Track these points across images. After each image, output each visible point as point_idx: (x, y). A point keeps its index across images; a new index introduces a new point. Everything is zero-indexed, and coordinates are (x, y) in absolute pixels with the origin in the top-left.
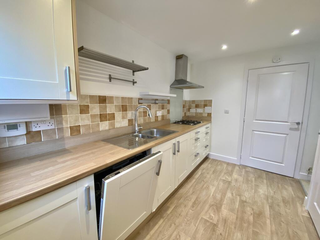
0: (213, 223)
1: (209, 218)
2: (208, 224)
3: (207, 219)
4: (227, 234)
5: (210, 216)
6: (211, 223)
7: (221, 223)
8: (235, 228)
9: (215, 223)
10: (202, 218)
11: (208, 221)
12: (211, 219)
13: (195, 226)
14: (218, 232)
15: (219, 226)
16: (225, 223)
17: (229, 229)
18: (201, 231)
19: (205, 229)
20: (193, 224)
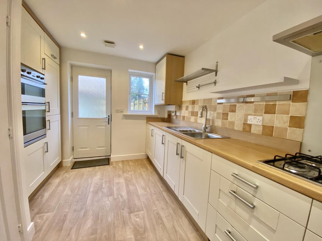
0: (133, 213)
1: (139, 215)
2: (136, 209)
3: (139, 213)
4: (119, 213)
5: (139, 217)
6: (134, 212)
7: (127, 218)
8: (114, 223)
9: (132, 214)
10: (143, 210)
11: (137, 211)
12: (136, 215)
13: (143, 202)
14: (126, 209)
15: (127, 214)
16: (124, 221)
17: (119, 218)
18: (137, 202)
19: (136, 205)
20: (145, 202)
